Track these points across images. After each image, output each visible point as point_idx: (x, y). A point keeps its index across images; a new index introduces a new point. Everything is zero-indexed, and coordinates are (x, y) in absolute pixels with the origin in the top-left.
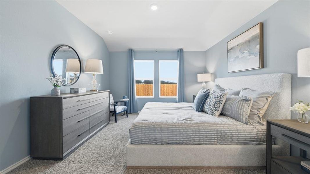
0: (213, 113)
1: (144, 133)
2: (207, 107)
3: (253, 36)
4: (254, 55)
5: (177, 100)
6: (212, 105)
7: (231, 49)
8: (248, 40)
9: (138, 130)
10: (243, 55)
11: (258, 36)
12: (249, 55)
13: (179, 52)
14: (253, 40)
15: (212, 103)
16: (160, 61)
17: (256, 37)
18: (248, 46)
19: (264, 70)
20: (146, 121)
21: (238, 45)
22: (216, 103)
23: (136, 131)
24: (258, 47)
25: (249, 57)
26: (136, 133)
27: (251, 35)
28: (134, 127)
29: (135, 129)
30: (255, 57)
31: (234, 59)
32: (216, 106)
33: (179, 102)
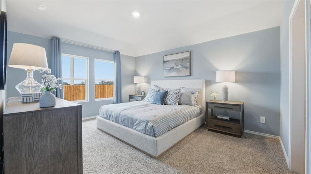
0: (176, 104)
1: (163, 125)
2: (168, 101)
3: (185, 57)
4: (186, 68)
5: (115, 100)
6: (174, 99)
7: (167, 62)
8: (182, 58)
9: (159, 124)
10: (177, 67)
11: (188, 58)
12: (182, 68)
13: (116, 53)
14: (185, 60)
15: (174, 98)
16: (96, 60)
17: (187, 58)
18: (181, 62)
19: (191, 77)
20: (156, 116)
21: (173, 60)
22: (176, 97)
23: (158, 125)
24: (188, 64)
25: (181, 69)
26: (158, 127)
27: (184, 56)
28: (155, 123)
29: (156, 124)
30: (187, 69)
31: (170, 68)
32: (177, 99)
33: (116, 103)
